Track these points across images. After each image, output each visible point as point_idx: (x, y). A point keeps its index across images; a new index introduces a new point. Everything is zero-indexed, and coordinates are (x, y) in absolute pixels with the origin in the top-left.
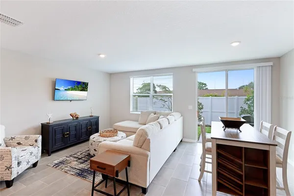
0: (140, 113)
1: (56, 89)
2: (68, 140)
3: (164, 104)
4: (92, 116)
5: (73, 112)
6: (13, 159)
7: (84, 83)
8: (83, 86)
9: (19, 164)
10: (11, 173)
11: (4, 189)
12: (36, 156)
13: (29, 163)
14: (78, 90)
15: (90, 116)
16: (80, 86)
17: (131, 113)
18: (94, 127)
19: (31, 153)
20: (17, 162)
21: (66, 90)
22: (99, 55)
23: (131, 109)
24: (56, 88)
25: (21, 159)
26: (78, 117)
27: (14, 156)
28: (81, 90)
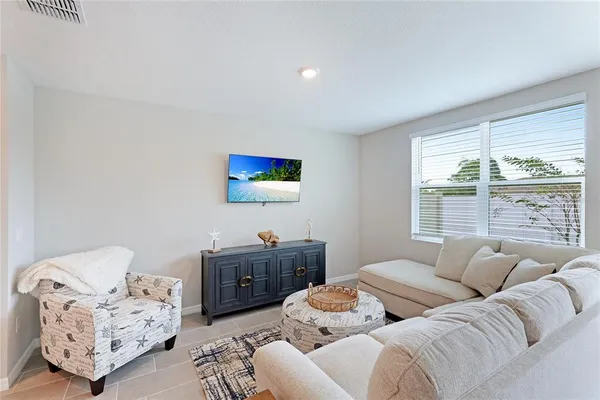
0: (440, 241)
1: (230, 178)
2: (250, 295)
3: (535, 214)
4: (311, 241)
5: (264, 230)
6: (99, 334)
7: (292, 162)
8: (289, 169)
9: (114, 346)
10: (94, 366)
11: (87, 395)
12: (165, 328)
13: (145, 344)
14: (279, 179)
15: (307, 241)
16: (282, 170)
17: (413, 237)
18: (314, 268)
19: (149, 322)
20: (110, 340)
21: (251, 179)
22: (300, 71)
23: (415, 228)
24: (231, 176)
25: (118, 335)
26: (274, 242)
27: (99, 327)
28: (286, 180)
